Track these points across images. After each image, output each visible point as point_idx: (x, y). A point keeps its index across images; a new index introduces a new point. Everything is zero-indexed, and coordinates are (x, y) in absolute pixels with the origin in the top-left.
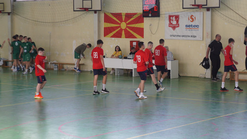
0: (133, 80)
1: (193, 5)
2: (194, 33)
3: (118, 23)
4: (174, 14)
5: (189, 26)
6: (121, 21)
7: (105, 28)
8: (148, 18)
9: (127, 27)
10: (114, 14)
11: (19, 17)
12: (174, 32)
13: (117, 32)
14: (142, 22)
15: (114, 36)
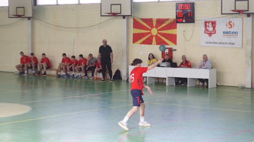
0: (167, 90)
1: (233, 11)
2: (233, 40)
3: (148, 29)
4: (211, 20)
5: (227, 33)
6: (152, 27)
7: (134, 34)
8: (182, 24)
9: (158, 33)
10: (144, 20)
11: (40, 21)
12: (211, 39)
13: (147, 38)
14: (175, 28)
15: (144, 43)
